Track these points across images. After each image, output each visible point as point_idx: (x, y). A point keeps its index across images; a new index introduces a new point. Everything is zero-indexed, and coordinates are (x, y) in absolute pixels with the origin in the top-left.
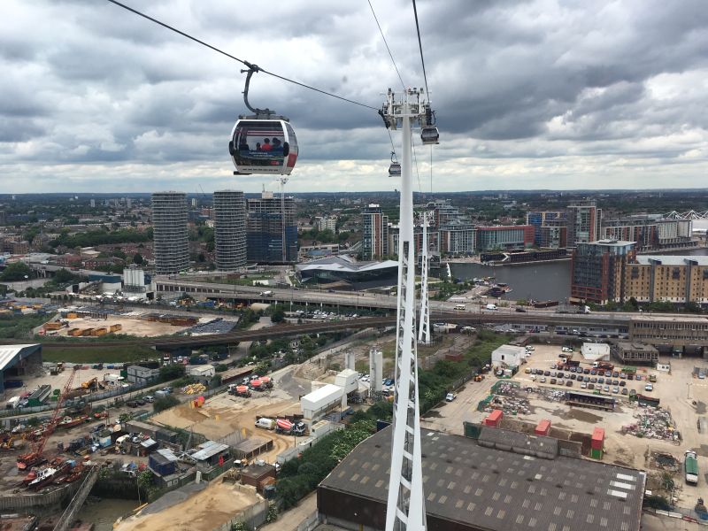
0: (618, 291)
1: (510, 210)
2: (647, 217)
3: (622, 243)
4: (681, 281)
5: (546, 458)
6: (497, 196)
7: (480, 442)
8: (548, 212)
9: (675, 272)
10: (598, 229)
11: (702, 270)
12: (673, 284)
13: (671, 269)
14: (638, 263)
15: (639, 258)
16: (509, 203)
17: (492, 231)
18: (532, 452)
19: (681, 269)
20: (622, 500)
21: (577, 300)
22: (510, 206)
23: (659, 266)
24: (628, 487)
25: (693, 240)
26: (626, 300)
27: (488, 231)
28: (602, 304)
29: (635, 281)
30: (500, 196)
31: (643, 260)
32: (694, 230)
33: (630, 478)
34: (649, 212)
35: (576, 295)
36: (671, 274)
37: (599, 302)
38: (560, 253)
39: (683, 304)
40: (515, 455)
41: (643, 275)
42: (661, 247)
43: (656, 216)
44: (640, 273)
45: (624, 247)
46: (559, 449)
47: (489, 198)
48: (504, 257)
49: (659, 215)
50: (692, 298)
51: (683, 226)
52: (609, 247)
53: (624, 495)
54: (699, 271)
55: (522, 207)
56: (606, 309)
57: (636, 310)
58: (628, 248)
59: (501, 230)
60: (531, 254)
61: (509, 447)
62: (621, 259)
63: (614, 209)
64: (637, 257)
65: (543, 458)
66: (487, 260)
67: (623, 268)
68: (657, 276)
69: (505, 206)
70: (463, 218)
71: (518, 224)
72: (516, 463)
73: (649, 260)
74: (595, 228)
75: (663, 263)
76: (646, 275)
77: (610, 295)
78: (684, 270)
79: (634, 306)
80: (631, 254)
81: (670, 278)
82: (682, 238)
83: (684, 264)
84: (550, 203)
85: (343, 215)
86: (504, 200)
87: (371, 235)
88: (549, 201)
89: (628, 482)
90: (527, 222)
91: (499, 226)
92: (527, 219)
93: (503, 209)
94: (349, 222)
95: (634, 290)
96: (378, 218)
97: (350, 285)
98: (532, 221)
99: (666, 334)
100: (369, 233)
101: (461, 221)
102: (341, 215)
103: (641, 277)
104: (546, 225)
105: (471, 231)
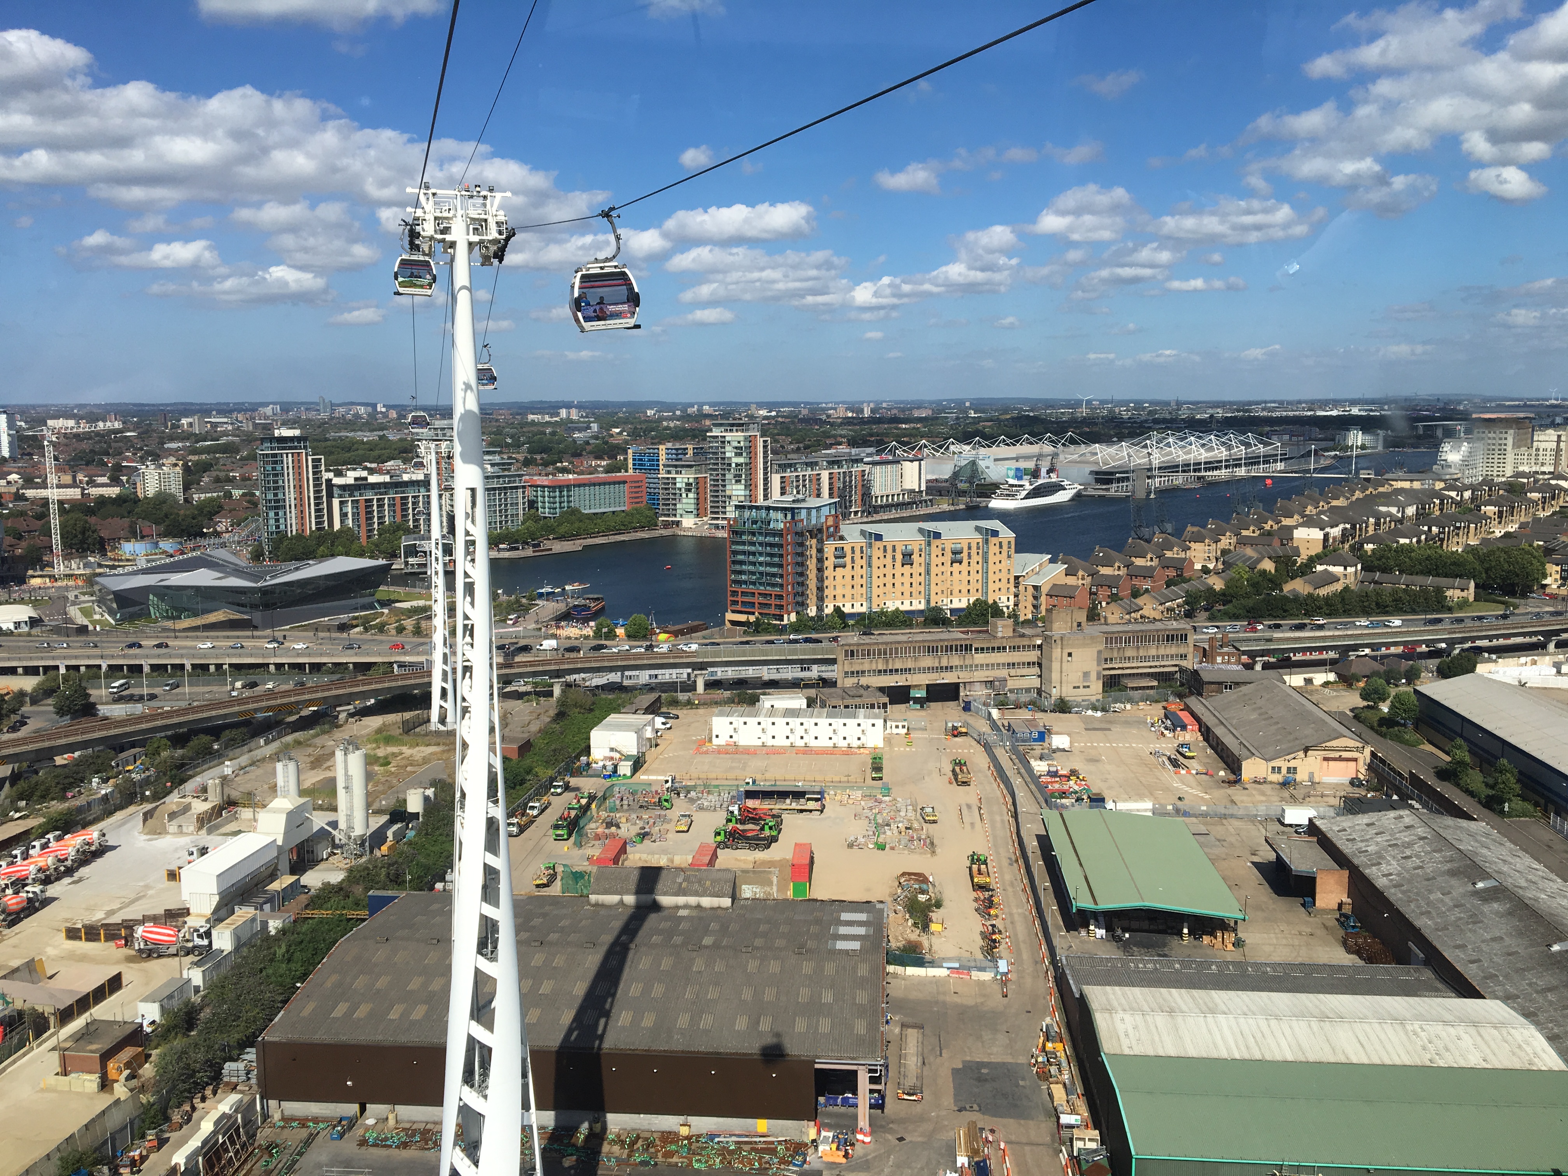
0: (813, 596)
1: (587, 443)
2: (850, 454)
3: (812, 501)
4: (917, 569)
6: (557, 414)
7: (593, 898)
8: (669, 445)
9: (907, 554)
10: (766, 479)
11: (949, 546)
12: (904, 576)
13: (899, 548)
14: (843, 539)
15: (846, 528)
16: (585, 429)
17: (561, 485)
18: (692, 900)
19: (916, 547)
20: (853, 953)
21: (743, 619)
22: (588, 434)
23: (879, 544)
24: (861, 931)
26: (827, 611)
27: (552, 487)
28: (786, 622)
29: (840, 573)
30: (563, 414)
31: (853, 531)
32: (928, 478)
33: (862, 917)
34: (852, 444)
35: (741, 610)
36: (899, 557)
37: (781, 618)
39: (921, 612)
41: (853, 561)
42: (877, 509)
43: (865, 451)
44: (848, 559)
45: (818, 508)
46: (738, 888)
47: (542, 418)
49: (869, 450)
50: (935, 599)
51: (911, 468)
52: (792, 509)
53: (856, 945)
54: (944, 549)
55: (612, 436)
57: (847, 629)
58: (825, 511)
59: (577, 483)
61: (648, 899)
62: (815, 534)
64: (842, 528)
65: (712, 909)
67: (819, 551)
68: (876, 563)
69: (577, 434)
70: (497, 459)
71: (607, 472)
72: (666, 925)
73: (863, 532)
74: (761, 476)
75: (885, 538)
76: (859, 562)
77: (800, 605)
80: (830, 522)
81: (898, 565)
82: (909, 492)
83: (919, 537)
84: (667, 428)
85: (195, 458)
86: (572, 421)
87: (284, 500)
88: (665, 424)
89: (860, 924)
90: (630, 466)
91: (571, 476)
92: (630, 461)
93: (574, 441)
94: (214, 474)
95: (839, 592)
96: (299, 461)
97: (246, 617)
98: (639, 464)
99: (898, 665)
100: (280, 496)
101: (492, 465)
102: (190, 457)
103: (849, 566)
104: (669, 472)
105: (516, 488)
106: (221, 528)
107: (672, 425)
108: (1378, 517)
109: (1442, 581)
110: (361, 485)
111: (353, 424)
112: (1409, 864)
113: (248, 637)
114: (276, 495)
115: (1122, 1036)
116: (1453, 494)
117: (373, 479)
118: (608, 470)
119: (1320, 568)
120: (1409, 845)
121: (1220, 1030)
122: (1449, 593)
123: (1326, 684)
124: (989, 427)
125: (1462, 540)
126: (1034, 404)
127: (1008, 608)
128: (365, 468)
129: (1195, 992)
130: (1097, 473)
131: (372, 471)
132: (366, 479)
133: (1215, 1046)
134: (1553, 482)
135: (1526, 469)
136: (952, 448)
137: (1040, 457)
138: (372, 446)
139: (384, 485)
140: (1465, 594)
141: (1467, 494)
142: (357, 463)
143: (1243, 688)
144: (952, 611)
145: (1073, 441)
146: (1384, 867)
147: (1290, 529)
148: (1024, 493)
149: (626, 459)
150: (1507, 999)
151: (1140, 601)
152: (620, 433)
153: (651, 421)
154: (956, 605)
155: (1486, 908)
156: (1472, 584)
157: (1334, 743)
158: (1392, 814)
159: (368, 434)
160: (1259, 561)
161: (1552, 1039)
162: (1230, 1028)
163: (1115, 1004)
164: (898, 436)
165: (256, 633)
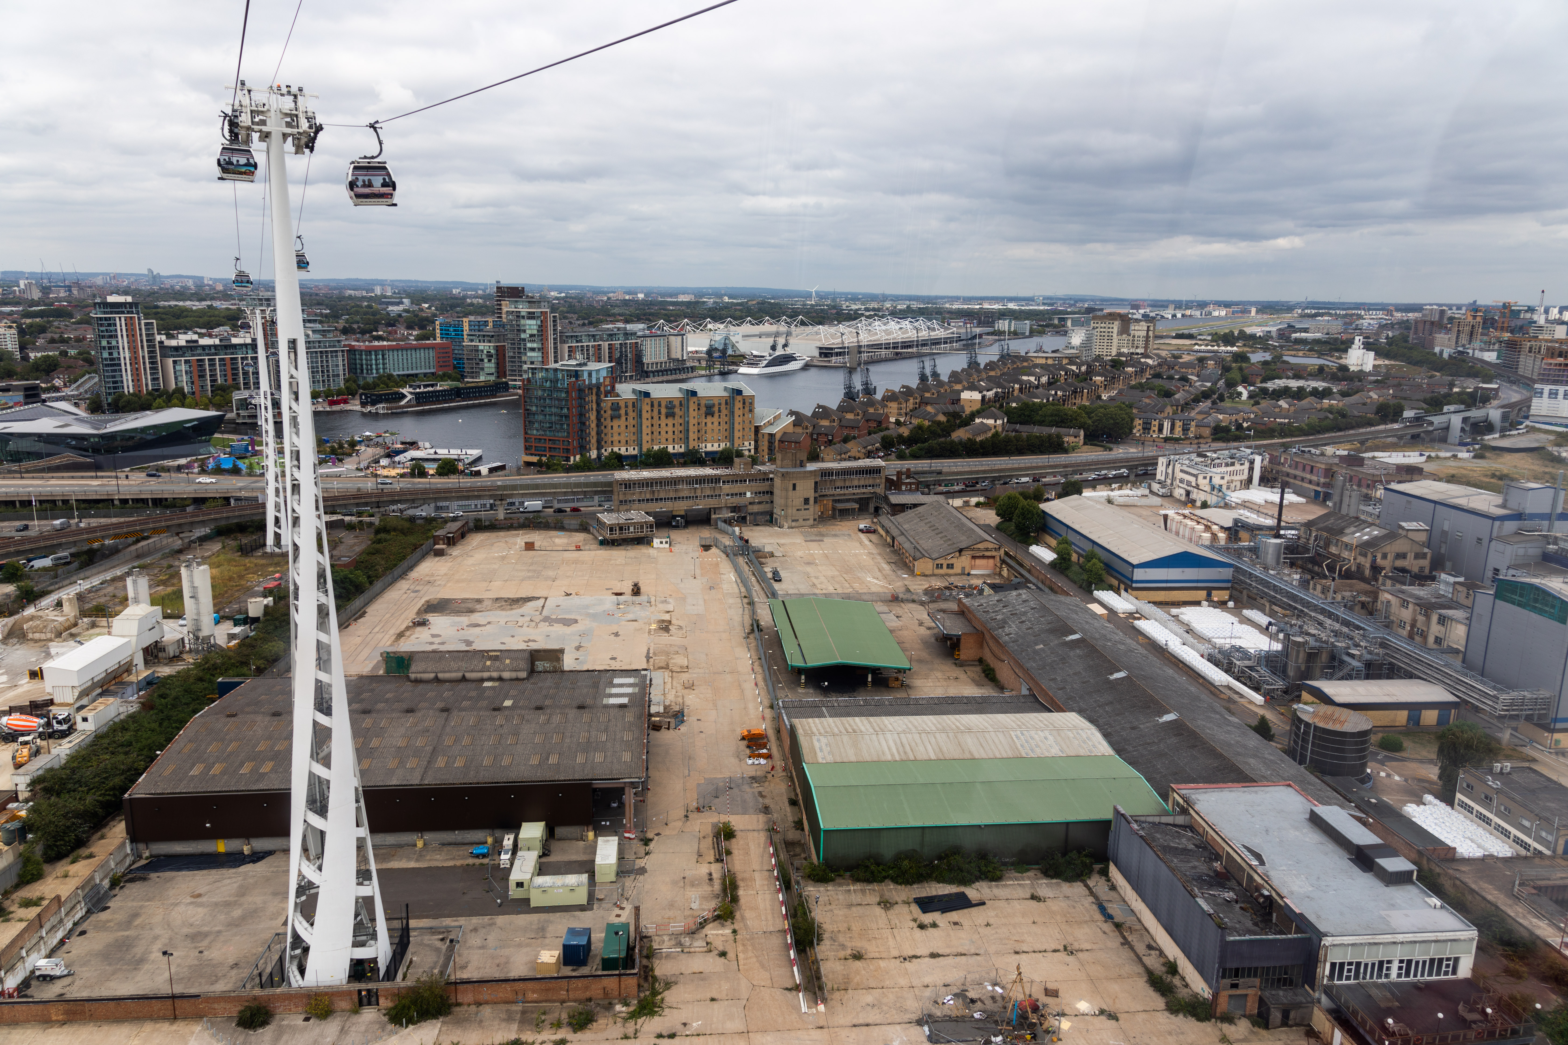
0: (594, 441)
1: (400, 316)
2: (625, 329)
3: (593, 366)
4: (678, 420)
5: (517, 679)
6: (373, 291)
7: (413, 676)
8: (472, 318)
9: (670, 408)
10: (556, 348)
11: (703, 402)
12: (667, 426)
13: (663, 404)
14: (618, 395)
15: (620, 388)
16: (398, 304)
17: (377, 350)
18: (495, 675)
19: (677, 403)
20: (622, 706)
21: (535, 459)
22: (401, 308)
23: (647, 400)
24: (629, 690)
25: (688, 364)
26: (606, 454)
27: (368, 352)
28: (572, 462)
29: (616, 423)
30: (378, 291)
31: (626, 390)
32: (690, 349)
33: (631, 680)
34: (627, 321)
35: (533, 451)
36: (663, 411)
37: (568, 459)
38: (499, 387)
39: (681, 455)
40: (470, 685)
41: (626, 414)
43: (638, 327)
44: (622, 412)
45: (598, 371)
46: (533, 664)
47: (358, 294)
48: (404, 396)
49: (641, 326)
50: (692, 444)
51: (675, 342)
52: (576, 371)
53: (625, 700)
54: (699, 405)
55: (422, 310)
56: (577, 468)
57: (621, 467)
58: (604, 374)
59: (391, 349)
60: (451, 390)
61: (458, 675)
62: (594, 391)
63: (575, 316)
64: (617, 386)
65: (511, 680)
66: (373, 404)
67: (598, 404)
68: (645, 415)
69: (390, 308)
70: (318, 326)
71: (417, 340)
72: (473, 694)
73: (634, 391)
74: (551, 345)
75: (653, 395)
76: (632, 414)
77: (583, 448)
78: (681, 404)
79: (619, 462)
80: (607, 382)
81: (663, 417)
82: (674, 360)
83: (680, 395)
84: (472, 304)
85: (28, 321)
86: (385, 297)
87: (119, 359)
88: (469, 301)
89: (630, 685)
90: (438, 335)
91: (385, 343)
92: (438, 331)
93: (388, 314)
94: (49, 335)
95: (616, 438)
96: (132, 324)
97: (88, 460)
98: (445, 334)
99: (662, 495)
100: (115, 355)
101: (314, 331)
102: (23, 321)
103: (624, 418)
104: (472, 341)
105: (336, 351)
106: (58, 382)
107: (475, 301)
108: (1021, 382)
109: (1062, 431)
110: (192, 346)
111: (181, 295)
112: (1024, 627)
113: (92, 477)
114: (111, 354)
115: (818, 751)
116: (1074, 368)
117: (205, 341)
118: (418, 338)
119: (978, 421)
120: (1025, 613)
121: (887, 742)
122: (1066, 439)
123: (978, 505)
124: (740, 310)
125: (1078, 401)
126: (776, 294)
127: (750, 450)
128: (196, 333)
129: (872, 719)
130: (820, 348)
131: (201, 335)
132: (197, 341)
133: (883, 753)
134: (1143, 360)
135: (1125, 350)
136: (709, 326)
137: (777, 335)
138: (201, 313)
139: (215, 346)
140: (1077, 440)
141: (1084, 368)
142: (187, 329)
143: (920, 509)
144: (706, 453)
145: (803, 323)
146: (1007, 630)
147: (959, 392)
148: (765, 362)
149: (434, 329)
150: (1080, 712)
151: (849, 445)
152: (429, 308)
153: (456, 298)
154: (709, 448)
155: (1072, 654)
156: (1082, 433)
157: (980, 546)
158: (1014, 593)
159: (197, 303)
160: (936, 415)
161: (1106, 736)
162: (894, 741)
163: (814, 730)
164: (666, 315)
165: (99, 474)
